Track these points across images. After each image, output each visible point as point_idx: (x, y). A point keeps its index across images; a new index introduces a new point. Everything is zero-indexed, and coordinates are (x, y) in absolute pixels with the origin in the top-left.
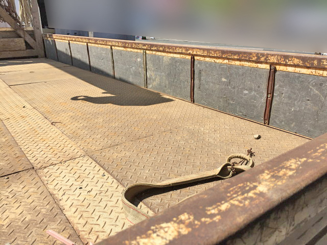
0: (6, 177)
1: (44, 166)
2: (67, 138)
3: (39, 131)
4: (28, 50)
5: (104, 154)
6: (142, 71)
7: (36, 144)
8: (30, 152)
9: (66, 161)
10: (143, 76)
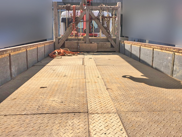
0: (74, 114)
1: (93, 113)
2: (111, 99)
3: (99, 92)
4: (111, 48)
5: (127, 115)
6: (170, 65)
7: (94, 99)
8: (90, 103)
9: (104, 113)
10: (171, 68)
